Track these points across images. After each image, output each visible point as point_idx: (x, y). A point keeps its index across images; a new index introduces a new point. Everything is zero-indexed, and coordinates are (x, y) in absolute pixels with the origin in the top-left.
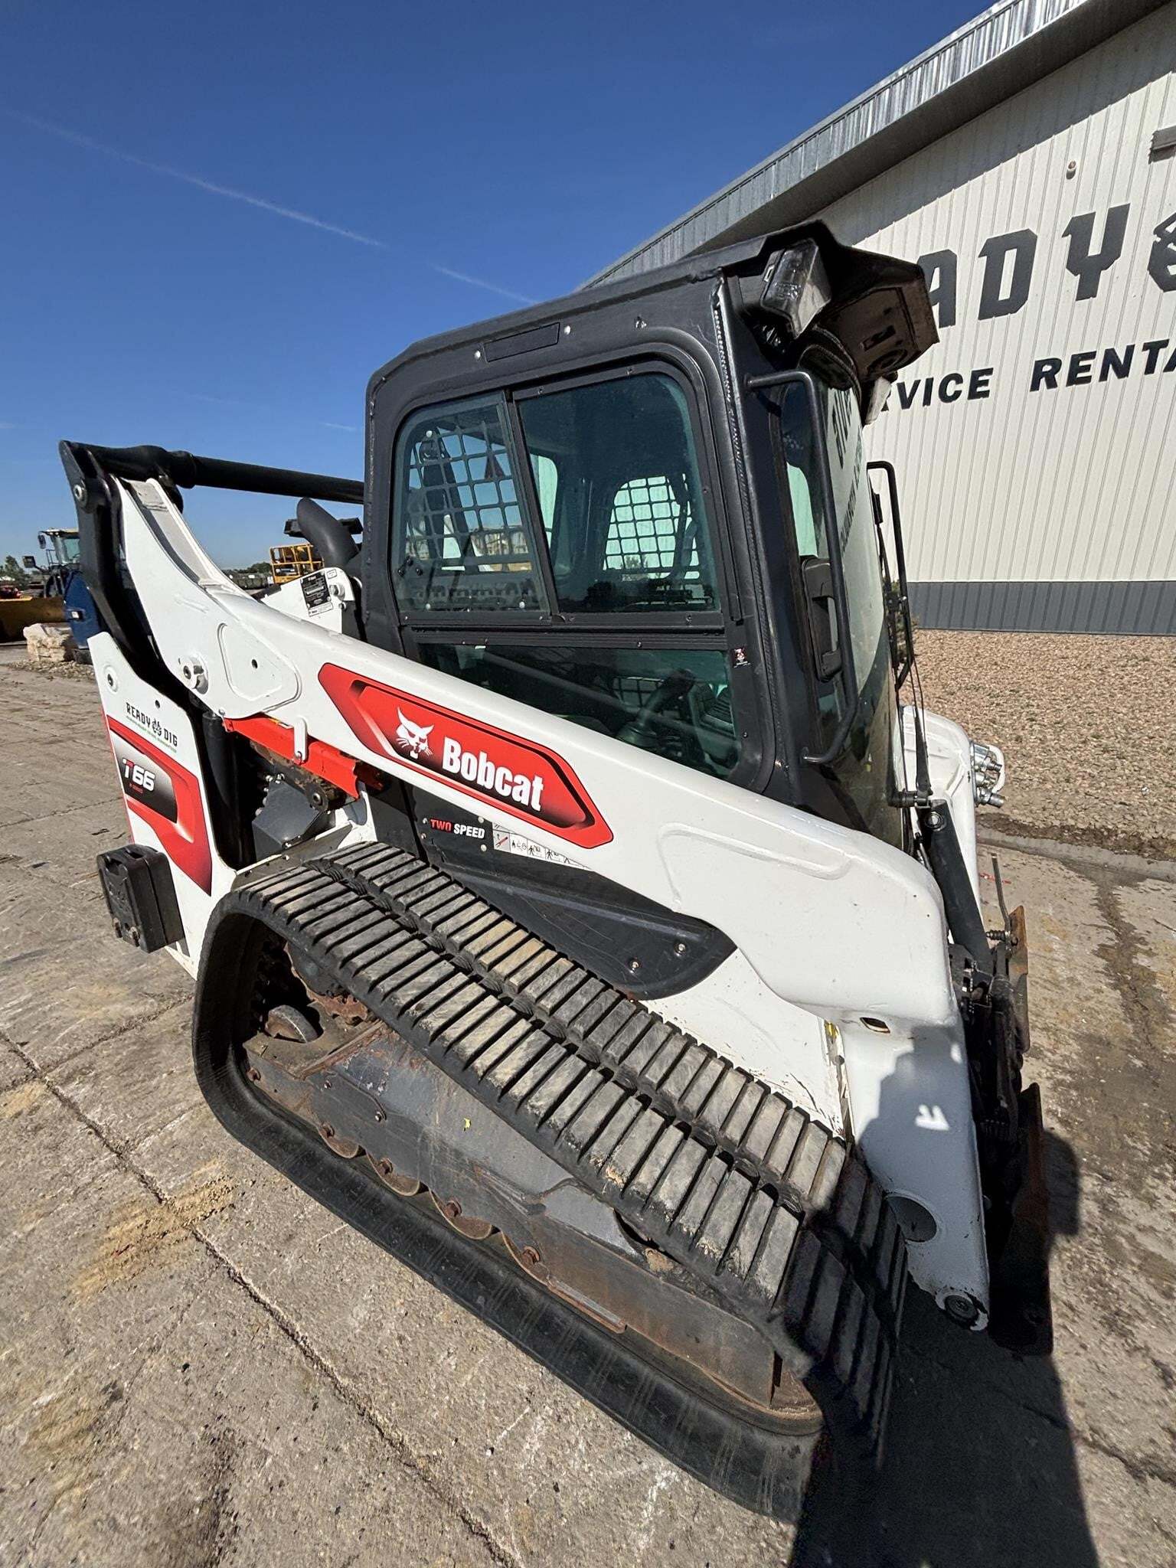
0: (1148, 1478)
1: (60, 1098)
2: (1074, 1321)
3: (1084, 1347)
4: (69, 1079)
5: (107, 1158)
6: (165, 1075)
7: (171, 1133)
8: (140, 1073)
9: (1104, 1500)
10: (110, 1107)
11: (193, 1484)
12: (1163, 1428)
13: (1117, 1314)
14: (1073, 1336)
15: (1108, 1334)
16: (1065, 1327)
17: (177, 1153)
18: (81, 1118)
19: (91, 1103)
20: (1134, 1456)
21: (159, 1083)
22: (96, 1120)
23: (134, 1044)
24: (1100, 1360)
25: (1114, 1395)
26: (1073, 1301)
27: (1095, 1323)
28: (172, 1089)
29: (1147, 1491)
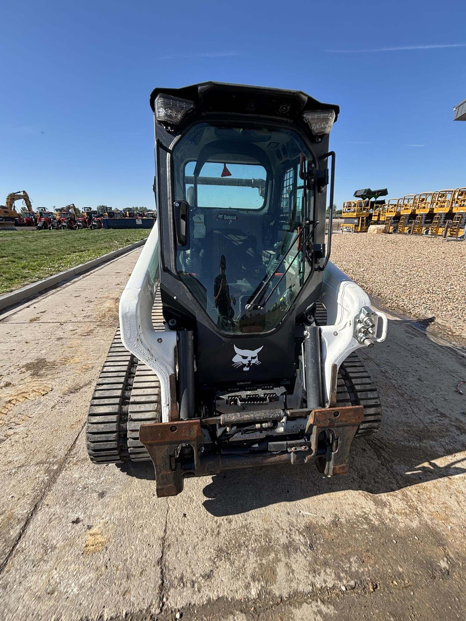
0: (160, 567)
2: (212, 535)
3: (202, 540)
9: (145, 550)
11: (83, 384)
12: (182, 573)
13: (227, 553)
14: (205, 535)
15: (214, 550)
16: (207, 532)
20: (165, 562)
24: (200, 546)
25: (187, 553)
26: (223, 534)
27: (216, 543)
29: (154, 566)
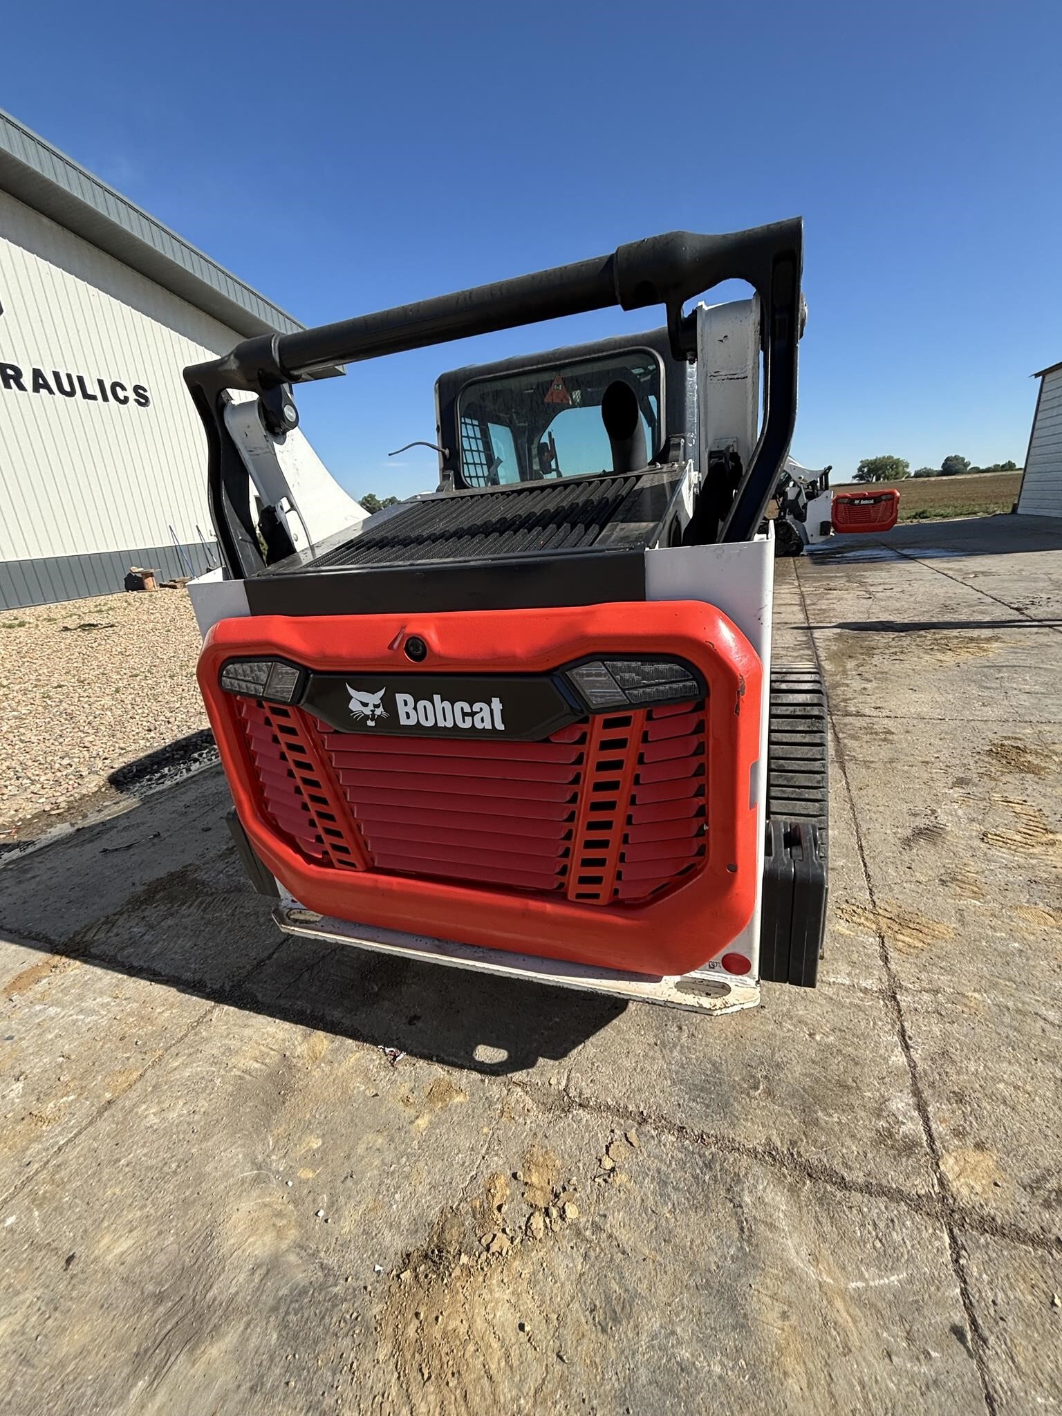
1: (926, 1121)
4: (909, 1147)
5: (904, 1000)
6: (818, 1038)
7: (849, 974)
8: (837, 1065)
10: (882, 1051)
17: (855, 957)
18: (913, 1065)
19: (896, 1074)
21: (826, 1035)
22: (900, 1049)
23: (816, 1122)
28: (822, 1016)
